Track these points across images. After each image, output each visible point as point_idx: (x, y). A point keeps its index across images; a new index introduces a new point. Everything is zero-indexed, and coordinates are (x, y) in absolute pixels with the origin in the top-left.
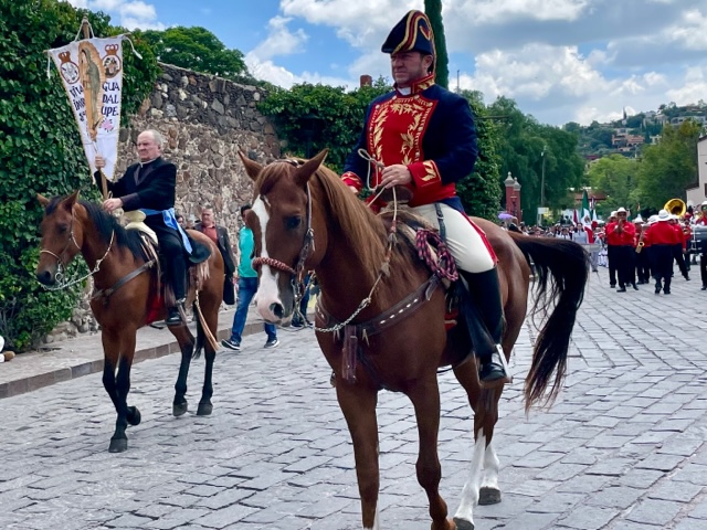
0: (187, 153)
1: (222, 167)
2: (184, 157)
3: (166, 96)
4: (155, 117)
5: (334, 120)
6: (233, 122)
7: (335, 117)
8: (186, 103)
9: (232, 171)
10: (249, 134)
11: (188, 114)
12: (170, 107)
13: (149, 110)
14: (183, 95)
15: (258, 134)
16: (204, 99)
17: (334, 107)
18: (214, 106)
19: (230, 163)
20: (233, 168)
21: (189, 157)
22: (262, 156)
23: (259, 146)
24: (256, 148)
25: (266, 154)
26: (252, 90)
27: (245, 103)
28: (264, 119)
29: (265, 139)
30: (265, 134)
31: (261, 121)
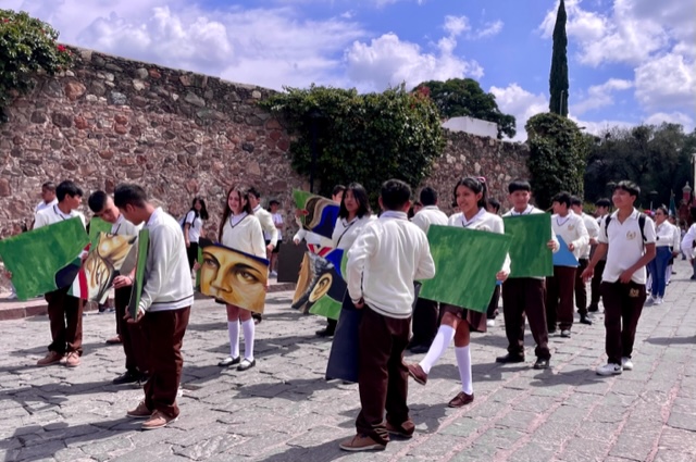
0: (143, 138)
1: (200, 154)
2: (139, 143)
3: (112, 84)
4: (93, 103)
5: (335, 118)
6: (219, 115)
8: (144, 93)
9: (214, 159)
10: (245, 127)
11: (148, 103)
12: (117, 95)
13: (83, 96)
14: (139, 85)
15: (258, 128)
16: (173, 91)
17: (336, 106)
18: (188, 99)
19: (212, 152)
20: (218, 157)
21: (145, 143)
22: (262, 148)
23: (257, 139)
24: (254, 140)
25: (268, 147)
26: (250, 88)
27: (238, 99)
28: (268, 115)
29: (268, 133)
30: (268, 129)
31: (263, 116)
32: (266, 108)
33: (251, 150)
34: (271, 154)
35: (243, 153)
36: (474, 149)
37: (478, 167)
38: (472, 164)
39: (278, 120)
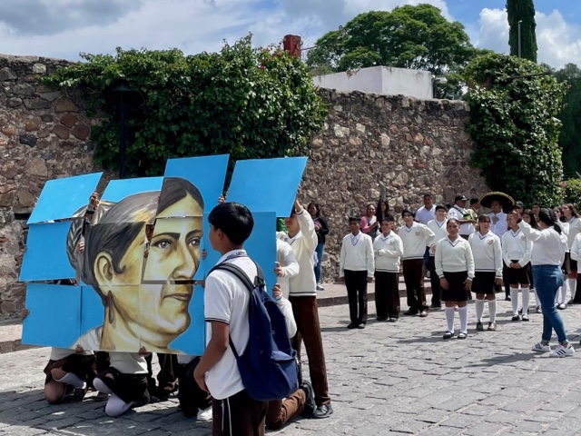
5: (147, 92)
7: (150, 88)
10: (23, 113)
15: (43, 113)
17: (149, 75)
22: (49, 139)
23: (42, 127)
24: (37, 129)
25: (59, 137)
26: (29, 60)
27: (12, 77)
28: (57, 94)
29: (58, 118)
30: (58, 112)
31: (49, 96)
32: (53, 86)
33: (32, 142)
34: (63, 145)
35: (21, 147)
36: (378, 114)
37: (386, 139)
38: (377, 136)
39: (72, 99)
